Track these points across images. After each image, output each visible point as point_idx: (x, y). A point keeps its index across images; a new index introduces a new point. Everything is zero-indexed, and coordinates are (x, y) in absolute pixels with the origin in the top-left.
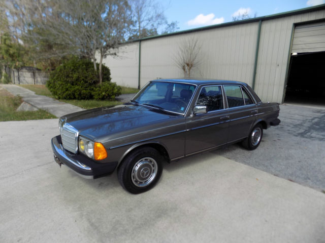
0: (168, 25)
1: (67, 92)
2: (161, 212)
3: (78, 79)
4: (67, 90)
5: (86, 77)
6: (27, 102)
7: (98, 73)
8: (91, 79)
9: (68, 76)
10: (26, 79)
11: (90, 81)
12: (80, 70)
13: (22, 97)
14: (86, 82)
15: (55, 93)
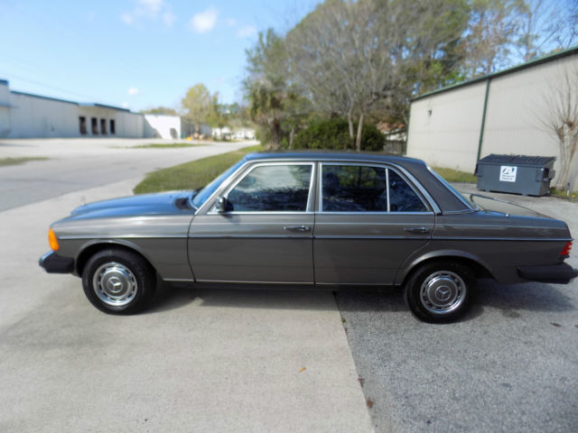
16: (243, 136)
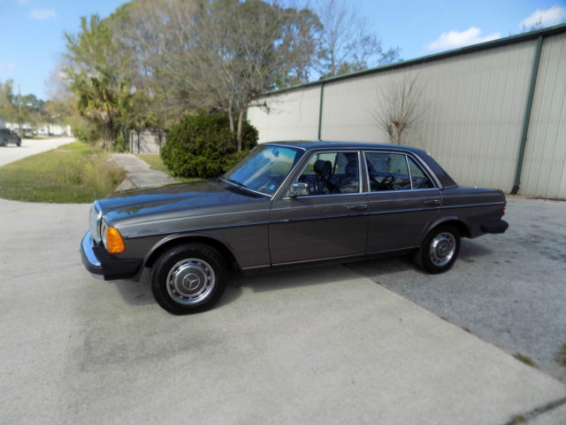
0: (383, 54)
1: (185, 165)
2: (194, 343)
3: (202, 145)
4: (186, 162)
5: (215, 143)
6: (130, 179)
7: (236, 136)
8: (223, 145)
9: (188, 141)
10: (149, 145)
11: (221, 149)
12: (208, 131)
13: (128, 172)
14: (216, 150)
15: (170, 167)
16: (46, 132)
